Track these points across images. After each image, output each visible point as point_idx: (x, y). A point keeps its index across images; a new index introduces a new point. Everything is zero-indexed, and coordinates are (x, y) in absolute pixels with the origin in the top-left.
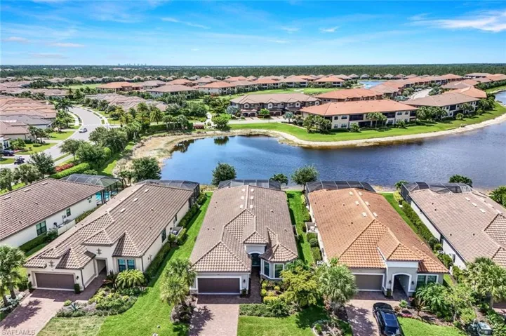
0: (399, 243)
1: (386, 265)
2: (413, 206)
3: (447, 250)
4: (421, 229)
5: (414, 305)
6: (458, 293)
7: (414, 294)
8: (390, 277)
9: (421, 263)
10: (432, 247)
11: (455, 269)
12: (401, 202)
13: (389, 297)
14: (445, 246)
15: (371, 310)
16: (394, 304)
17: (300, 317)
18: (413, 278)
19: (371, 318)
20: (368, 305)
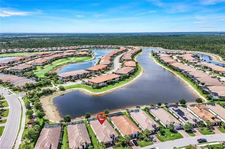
0: (134, 129)
1: (133, 133)
2: (131, 116)
3: (140, 127)
4: (134, 122)
5: (138, 139)
6: (144, 136)
7: (138, 137)
8: (134, 135)
9: (138, 132)
10: (137, 126)
11: (142, 130)
12: (128, 115)
13: (134, 138)
14: (139, 125)
15: (132, 141)
16: (135, 139)
17: (123, 146)
18: (137, 134)
19: (133, 143)
20: (131, 141)
